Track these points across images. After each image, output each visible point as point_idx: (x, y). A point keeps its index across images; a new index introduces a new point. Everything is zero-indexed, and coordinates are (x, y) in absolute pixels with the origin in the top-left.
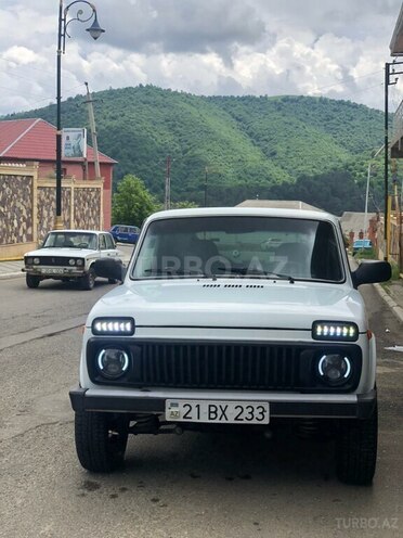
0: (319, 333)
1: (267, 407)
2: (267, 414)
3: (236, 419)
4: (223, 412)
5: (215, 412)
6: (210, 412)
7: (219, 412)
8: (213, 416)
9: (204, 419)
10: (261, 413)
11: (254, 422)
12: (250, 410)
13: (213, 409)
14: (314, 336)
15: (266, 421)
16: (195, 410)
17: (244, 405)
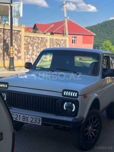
0: (65, 94)
1: (41, 119)
2: (41, 122)
3: (31, 122)
4: (27, 119)
5: (25, 119)
6: (23, 118)
7: (26, 119)
8: (24, 120)
9: (21, 121)
10: (39, 121)
11: (37, 124)
12: (35, 119)
13: (24, 117)
14: (63, 95)
15: (40, 124)
16: (19, 117)
17: (34, 117)
